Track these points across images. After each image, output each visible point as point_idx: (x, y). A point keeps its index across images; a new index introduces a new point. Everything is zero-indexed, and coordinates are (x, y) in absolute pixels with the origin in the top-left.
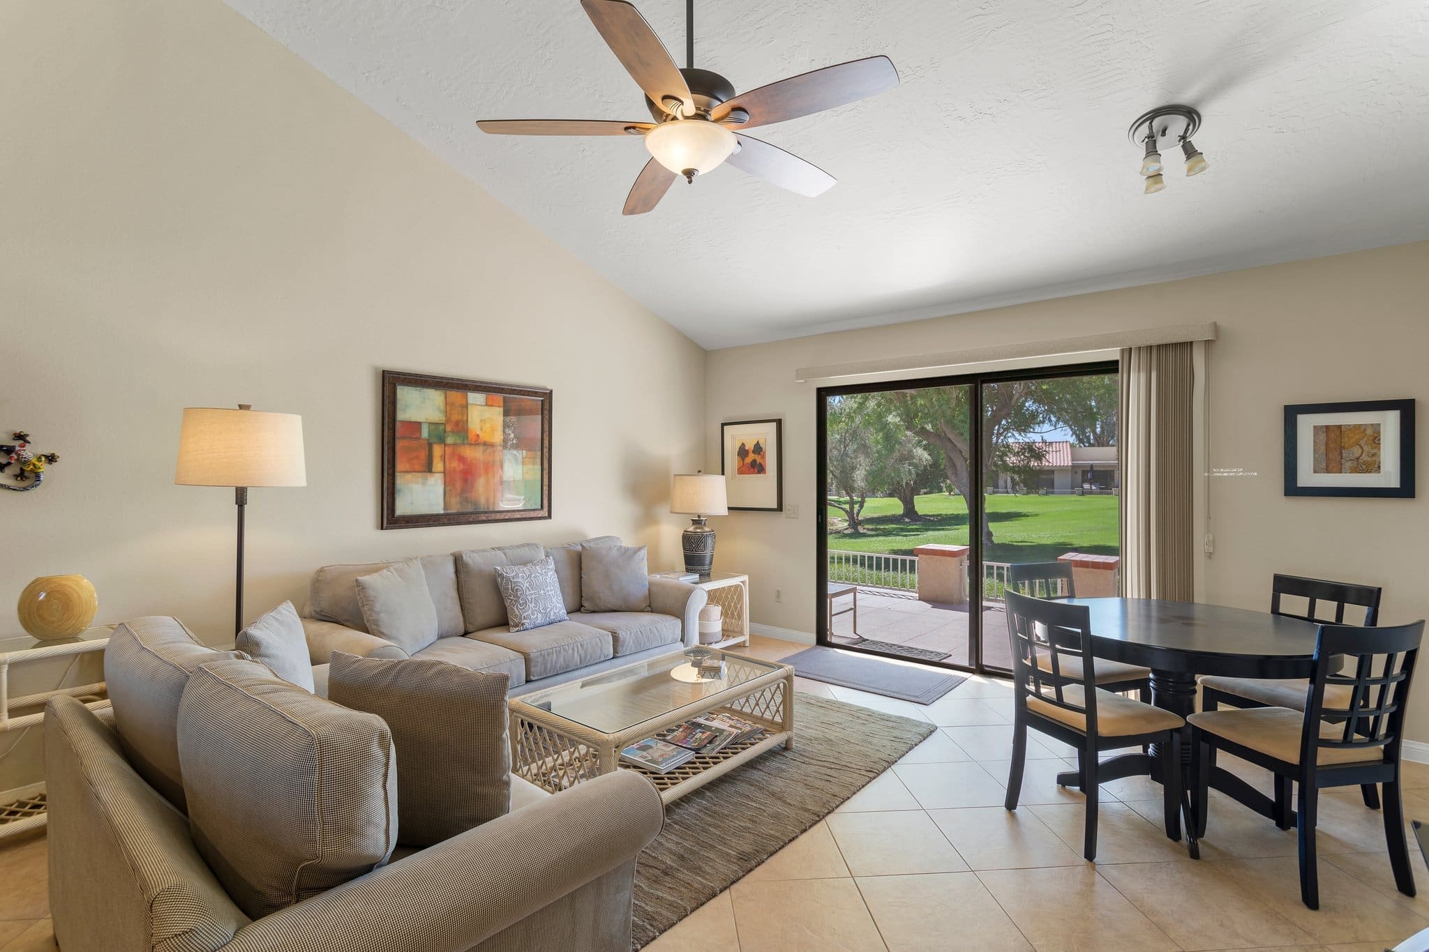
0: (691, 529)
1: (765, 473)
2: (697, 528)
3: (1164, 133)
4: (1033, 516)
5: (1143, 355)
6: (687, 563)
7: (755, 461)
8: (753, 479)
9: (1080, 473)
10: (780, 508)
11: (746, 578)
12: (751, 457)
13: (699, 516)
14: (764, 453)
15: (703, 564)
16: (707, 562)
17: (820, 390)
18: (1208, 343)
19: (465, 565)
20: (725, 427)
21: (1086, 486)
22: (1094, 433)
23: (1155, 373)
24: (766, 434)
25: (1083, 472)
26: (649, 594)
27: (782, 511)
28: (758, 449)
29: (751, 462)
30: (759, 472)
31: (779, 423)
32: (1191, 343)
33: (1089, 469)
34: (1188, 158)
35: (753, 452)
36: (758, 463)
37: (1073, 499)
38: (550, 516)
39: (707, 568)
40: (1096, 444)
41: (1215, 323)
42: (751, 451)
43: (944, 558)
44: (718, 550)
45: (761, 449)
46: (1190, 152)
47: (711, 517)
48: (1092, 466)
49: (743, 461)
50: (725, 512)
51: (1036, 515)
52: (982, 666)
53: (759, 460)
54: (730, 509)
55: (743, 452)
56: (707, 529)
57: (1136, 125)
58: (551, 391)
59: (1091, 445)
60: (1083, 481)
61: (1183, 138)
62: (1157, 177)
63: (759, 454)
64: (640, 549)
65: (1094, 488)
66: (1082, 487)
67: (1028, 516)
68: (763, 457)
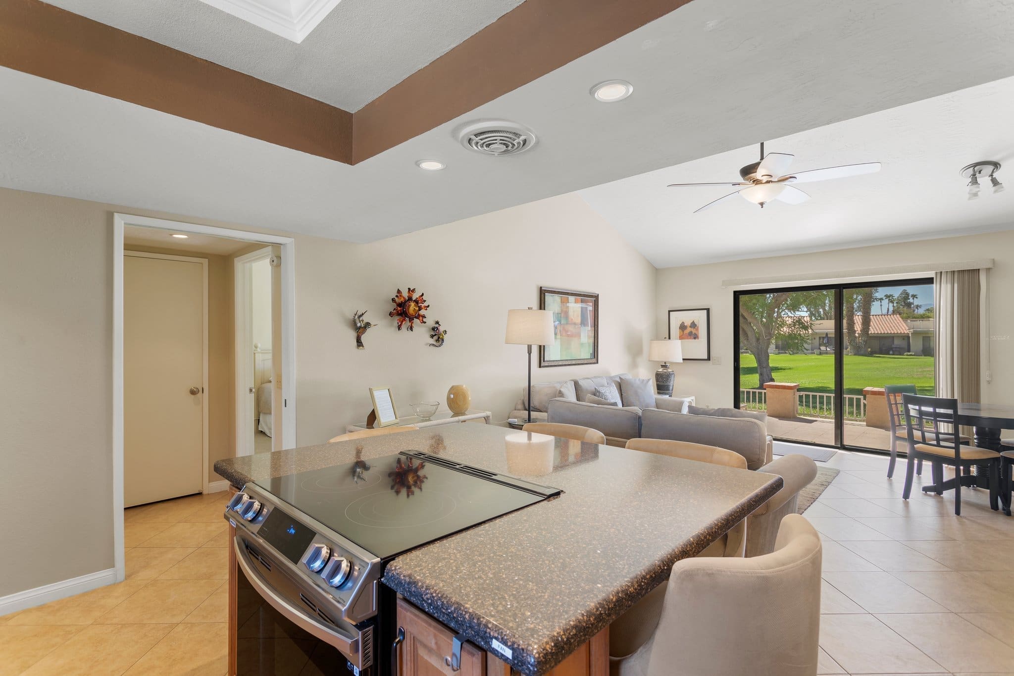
0: (661, 370)
1: (698, 339)
2: (664, 370)
3: (980, 172)
4: (788, 369)
5: (949, 275)
6: (658, 389)
7: (691, 332)
8: (691, 342)
9: (817, 339)
10: (709, 359)
11: (693, 398)
12: (689, 330)
13: (665, 363)
14: (698, 327)
15: (668, 390)
16: (671, 388)
17: (735, 292)
18: (988, 270)
19: (580, 386)
20: (671, 313)
21: (823, 348)
22: (824, 310)
23: (957, 285)
24: (700, 318)
25: (820, 338)
26: (656, 404)
27: (710, 360)
28: (693, 325)
29: (688, 332)
30: (695, 338)
31: (708, 310)
32: (979, 269)
33: (825, 336)
34: (994, 186)
35: (690, 327)
36: (693, 333)
37: (813, 357)
38: (597, 363)
39: (671, 392)
40: (826, 318)
41: (994, 259)
42: (688, 326)
43: (784, 390)
44: (677, 383)
45: (696, 325)
46: (995, 182)
47: (672, 363)
48: (827, 334)
49: (683, 332)
50: (682, 361)
51: (790, 369)
52: (844, 445)
53: (694, 331)
54: (684, 359)
55: (683, 327)
56: (669, 370)
57: (965, 169)
58: (598, 295)
59: (822, 319)
60: (820, 345)
61: (992, 175)
62: (976, 195)
63: (694, 328)
64: (649, 380)
65: (828, 349)
66: (820, 349)
67: (784, 369)
68: (697, 330)
